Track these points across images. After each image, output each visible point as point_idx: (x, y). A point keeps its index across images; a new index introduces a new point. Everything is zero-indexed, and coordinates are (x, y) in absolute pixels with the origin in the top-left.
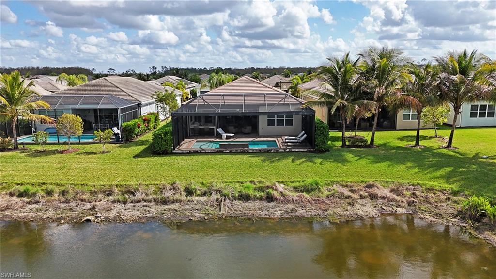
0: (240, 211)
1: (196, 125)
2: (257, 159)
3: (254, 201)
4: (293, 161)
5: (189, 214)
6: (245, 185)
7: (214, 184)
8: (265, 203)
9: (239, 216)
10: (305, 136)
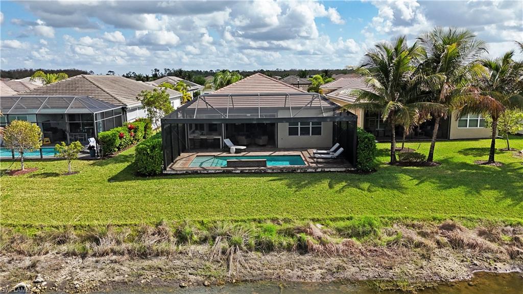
0: (259, 269)
1: (197, 135)
2: (279, 183)
3: (279, 252)
4: (331, 186)
5: (180, 276)
6: (264, 225)
7: (219, 224)
8: (296, 256)
9: (257, 278)
10: (341, 149)
